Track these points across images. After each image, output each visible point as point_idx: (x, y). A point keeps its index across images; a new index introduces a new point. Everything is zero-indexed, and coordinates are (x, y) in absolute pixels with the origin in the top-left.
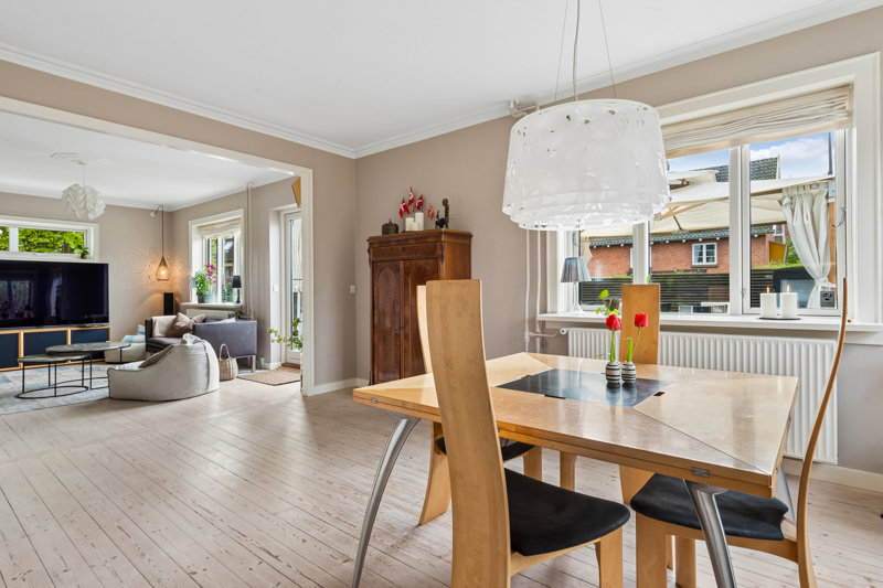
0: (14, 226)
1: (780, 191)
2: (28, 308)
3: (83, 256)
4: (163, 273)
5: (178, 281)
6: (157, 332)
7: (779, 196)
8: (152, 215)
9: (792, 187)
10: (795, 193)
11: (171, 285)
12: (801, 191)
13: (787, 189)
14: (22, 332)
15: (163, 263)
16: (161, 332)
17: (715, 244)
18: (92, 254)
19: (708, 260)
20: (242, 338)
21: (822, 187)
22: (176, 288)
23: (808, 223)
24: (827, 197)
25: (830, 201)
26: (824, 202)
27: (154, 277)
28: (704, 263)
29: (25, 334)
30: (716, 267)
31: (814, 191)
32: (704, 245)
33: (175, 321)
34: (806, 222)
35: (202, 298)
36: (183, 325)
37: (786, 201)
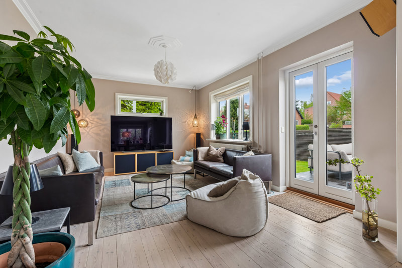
0: (134, 100)
2: (141, 139)
3: (161, 114)
4: (196, 122)
5: (202, 127)
6: (200, 158)
8: (190, 92)
11: (198, 129)
14: (136, 153)
15: (196, 117)
16: (202, 158)
18: (165, 113)
20: (264, 168)
22: (201, 131)
27: (191, 125)
29: (138, 155)
33: (209, 150)
35: (219, 136)
36: (214, 153)
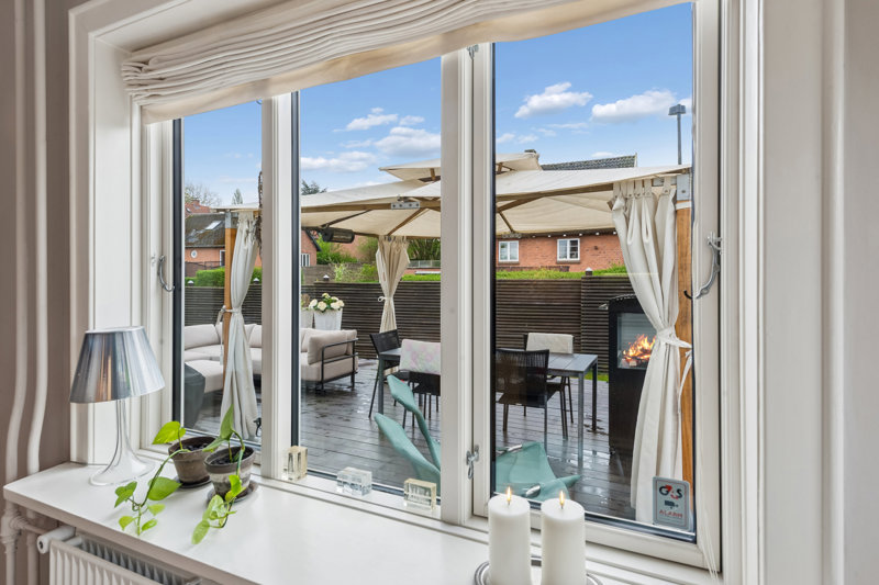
1: (609, 187)
7: (609, 194)
9: (627, 182)
10: (631, 191)
12: (640, 189)
13: (620, 183)
17: (578, 240)
19: (571, 256)
21: (667, 184)
23: (649, 240)
24: (675, 201)
25: (679, 206)
26: (670, 209)
28: (568, 259)
30: (578, 263)
31: (658, 190)
32: (568, 241)
34: (645, 240)
37: (618, 203)
